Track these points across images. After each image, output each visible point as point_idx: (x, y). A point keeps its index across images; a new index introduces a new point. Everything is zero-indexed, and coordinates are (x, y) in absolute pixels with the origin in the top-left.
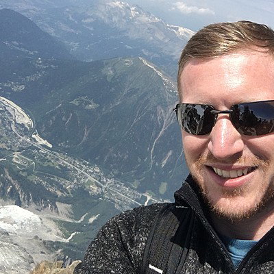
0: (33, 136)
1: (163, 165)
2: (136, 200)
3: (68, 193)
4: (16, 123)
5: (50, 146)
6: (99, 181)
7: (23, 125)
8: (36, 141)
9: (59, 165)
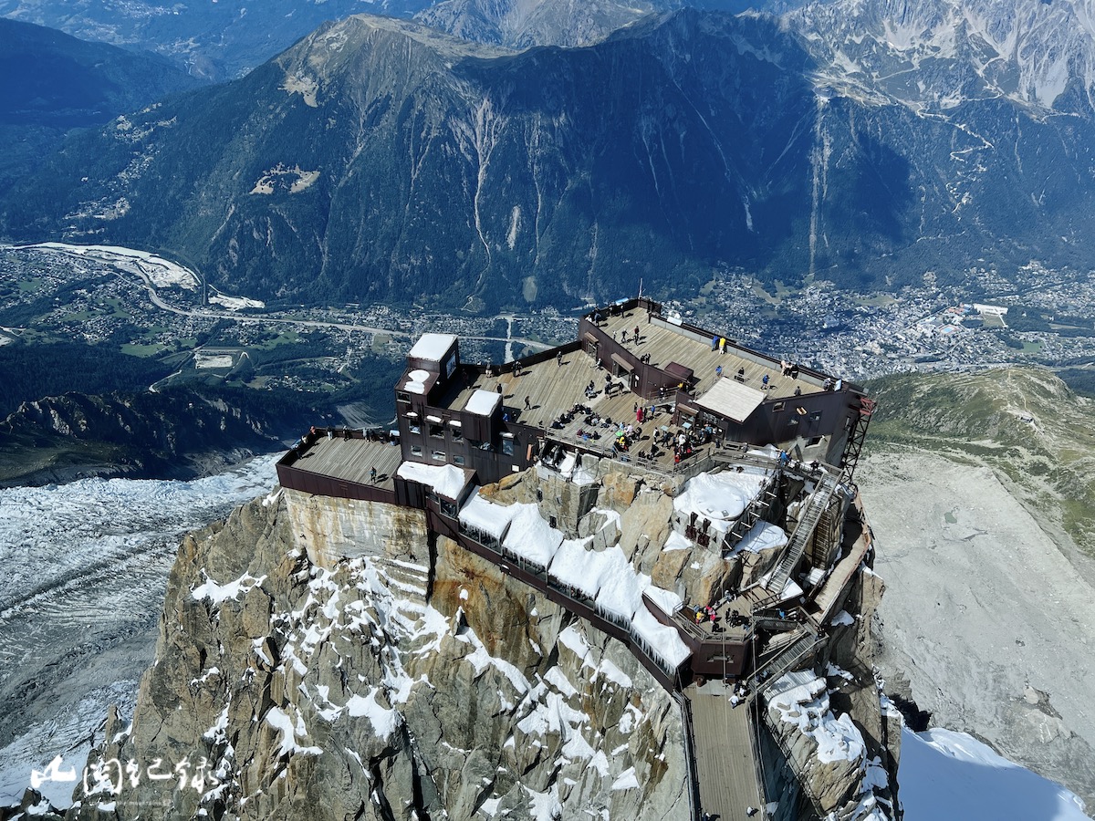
0: (213, 300)
1: (512, 245)
2: (488, 334)
3: (348, 379)
4: (157, 289)
5: (258, 304)
6: (399, 329)
7: (175, 288)
8: (224, 308)
9: (301, 335)
